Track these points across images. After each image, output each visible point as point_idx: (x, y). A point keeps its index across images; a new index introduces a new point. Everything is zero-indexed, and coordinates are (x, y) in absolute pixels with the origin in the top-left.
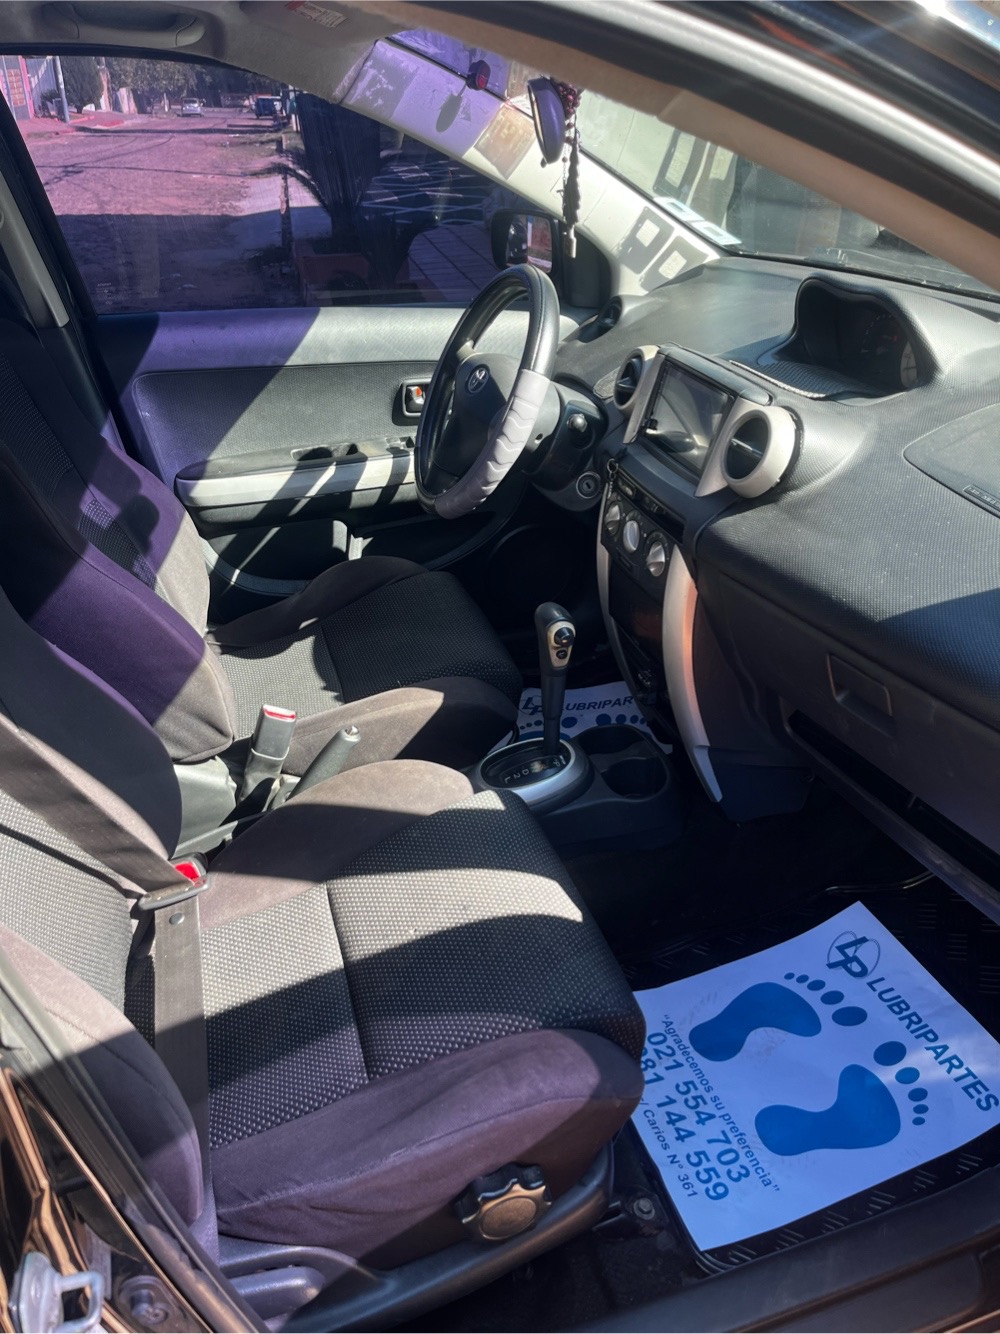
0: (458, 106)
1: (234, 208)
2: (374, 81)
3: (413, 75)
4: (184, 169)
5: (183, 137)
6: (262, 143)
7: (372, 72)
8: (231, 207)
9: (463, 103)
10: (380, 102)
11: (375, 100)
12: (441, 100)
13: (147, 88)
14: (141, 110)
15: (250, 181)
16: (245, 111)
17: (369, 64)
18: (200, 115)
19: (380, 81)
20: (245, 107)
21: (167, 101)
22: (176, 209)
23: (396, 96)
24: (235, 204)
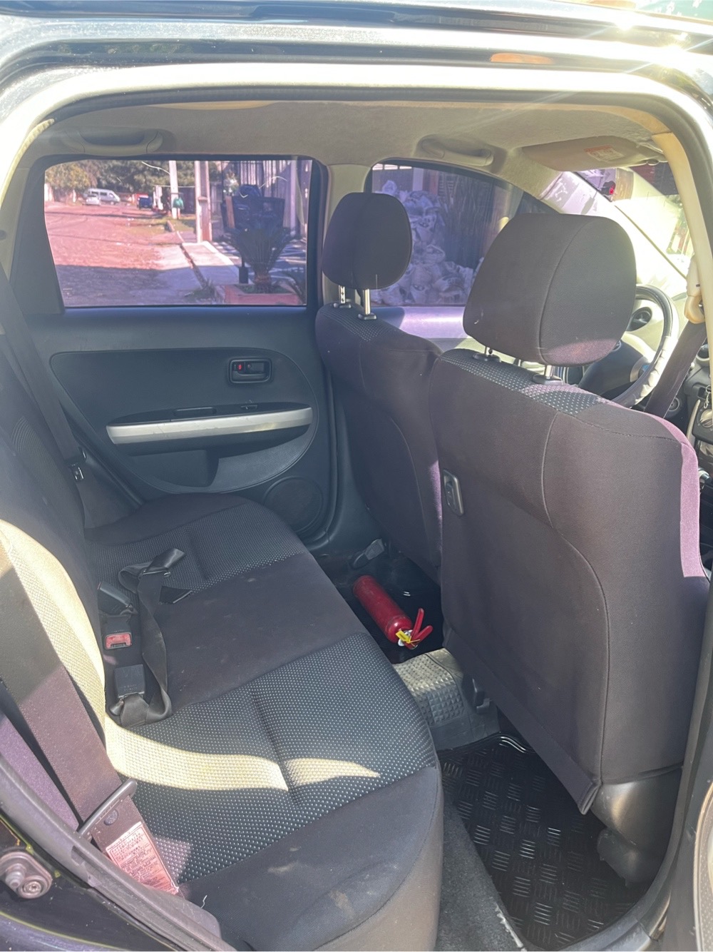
0: (592, 203)
1: (157, 265)
2: (561, 188)
3: (577, 186)
4: (107, 239)
5: (96, 218)
6: (152, 225)
7: (561, 184)
8: (153, 264)
9: (595, 202)
10: (560, 199)
11: (558, 198)
12: (586, 199)
13: (62, 185)
14: (57, 199)
15: (157, 248)
16: (129, 204)
17: (560, 180)
18: (98, 205)
19: (563, 189)
20: (129, 202)
21: (75, 194)
22: (118, 264)
23: (568, 197)
24: (156, 262)
